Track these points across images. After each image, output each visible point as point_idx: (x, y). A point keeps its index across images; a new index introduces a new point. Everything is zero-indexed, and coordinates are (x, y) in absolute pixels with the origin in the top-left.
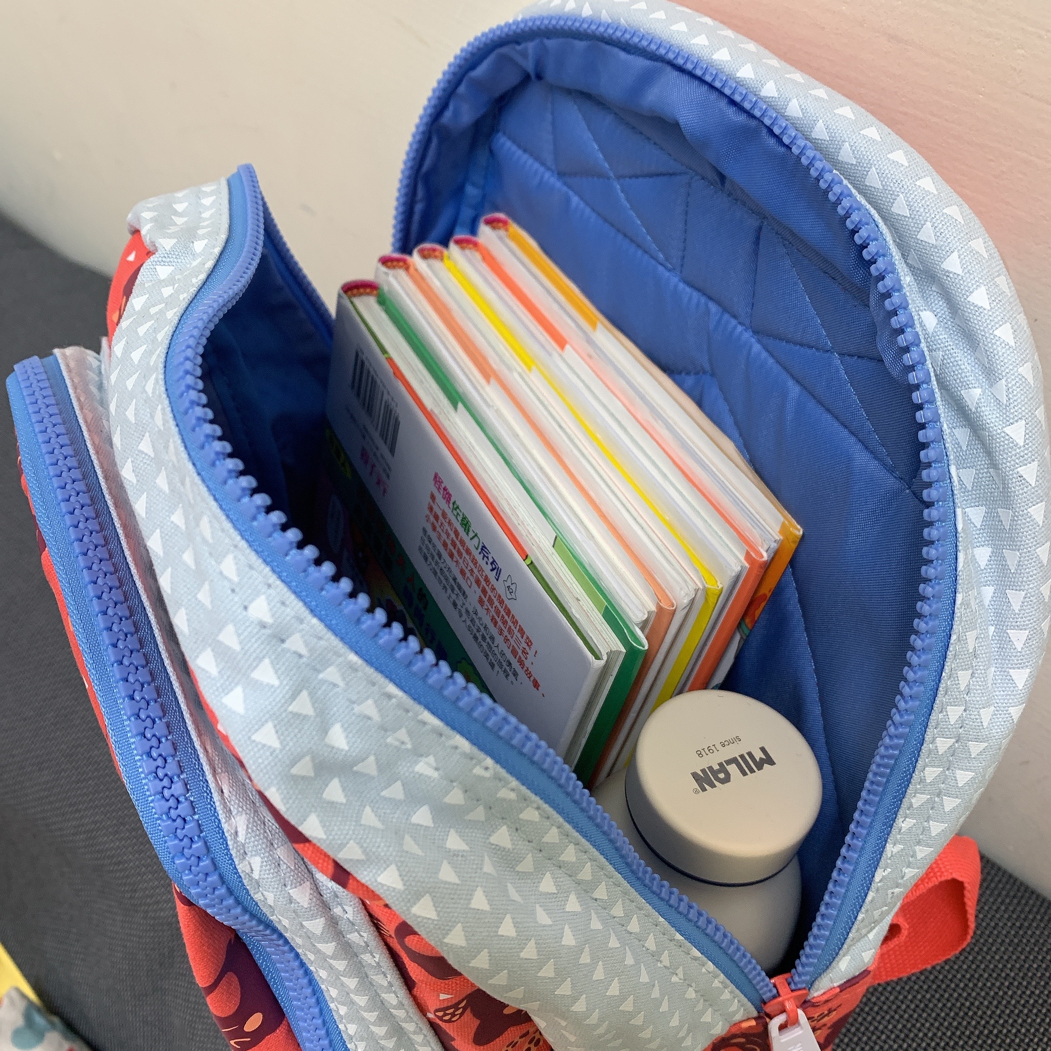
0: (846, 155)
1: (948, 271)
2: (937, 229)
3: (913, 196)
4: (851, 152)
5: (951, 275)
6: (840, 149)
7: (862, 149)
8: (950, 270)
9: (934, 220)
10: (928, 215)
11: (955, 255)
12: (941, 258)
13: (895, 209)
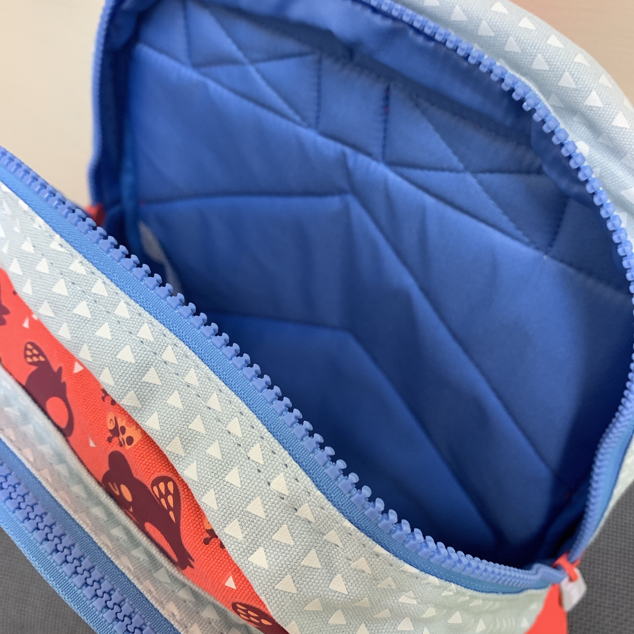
0: (485, 30)
1: (590, 106)
2: (575, 76)
3: (548, 54)
4: (488, 27)
5: (594, 109)
6: (479, 26)
7: (498, 23)
8: (592, 105)
9: (570, 70)
10: (564, 66)
11: (594, 93)
12: (583, 97)
13: (536, 66)
